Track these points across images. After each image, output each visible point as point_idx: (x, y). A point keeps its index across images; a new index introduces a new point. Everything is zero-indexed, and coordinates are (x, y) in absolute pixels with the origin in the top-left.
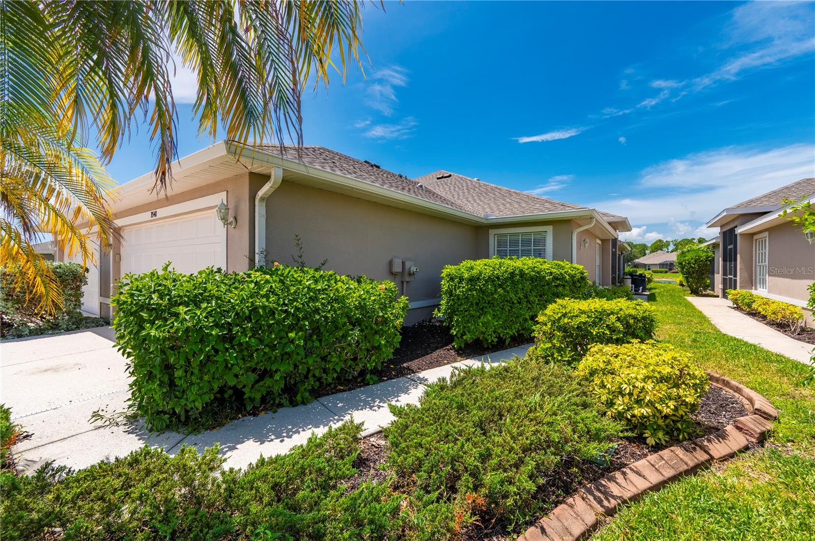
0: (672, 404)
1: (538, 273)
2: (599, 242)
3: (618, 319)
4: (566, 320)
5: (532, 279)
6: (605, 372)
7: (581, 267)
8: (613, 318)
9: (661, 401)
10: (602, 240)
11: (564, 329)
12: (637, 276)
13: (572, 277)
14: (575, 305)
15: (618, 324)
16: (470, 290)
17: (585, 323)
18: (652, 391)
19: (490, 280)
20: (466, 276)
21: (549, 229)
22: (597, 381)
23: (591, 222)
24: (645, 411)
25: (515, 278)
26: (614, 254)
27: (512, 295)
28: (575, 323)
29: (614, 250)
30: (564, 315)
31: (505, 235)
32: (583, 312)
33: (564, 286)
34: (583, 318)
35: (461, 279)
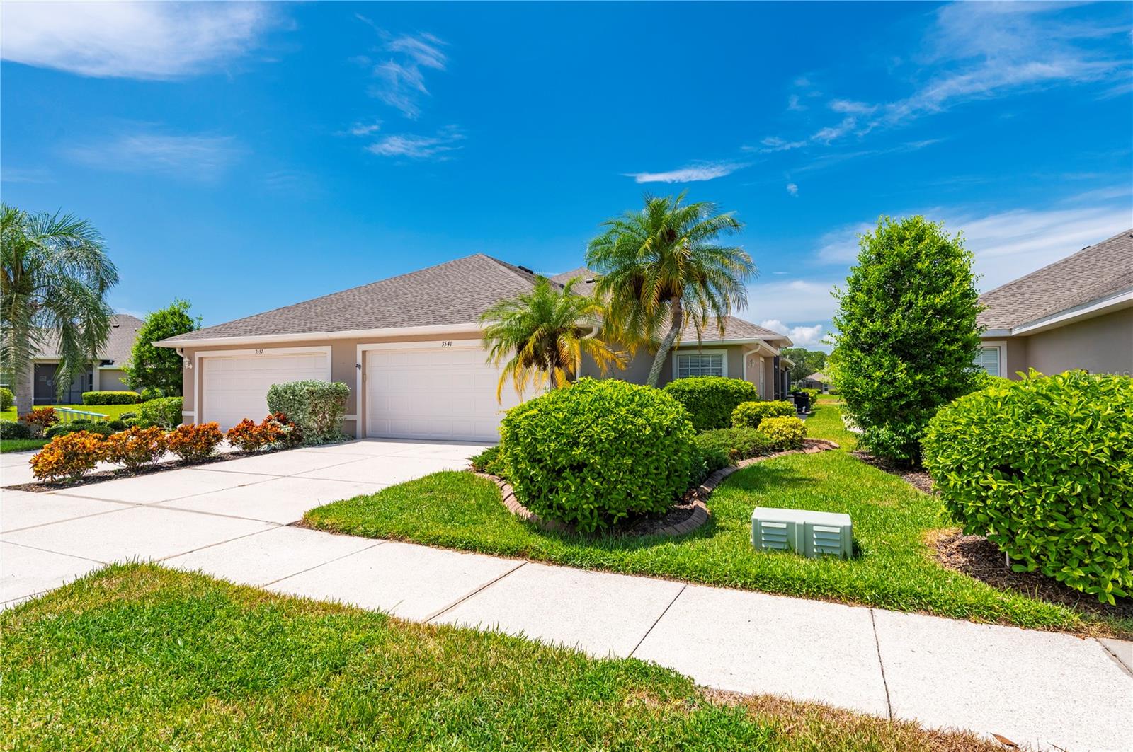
0: (792, 434)
1: (726, 387)
2: (762, 359)
3: (775, 409)
4: (749, 411)
5: (723, 392)
6: (768, 427)
7: (752, 384)
8: (772, 409)
9: (789, 434)
10: (765, 358)
11: (749, 416)
12: (800, 394)
13: (746, 391)
14: (752, 404)
15: (774, 412)
16: (690, 398)
17: (759, 412)
18: (786, 431)
19: (701, 392)
20: (687, 389)
21: (725, 352)
22: (765, 431)
23: (757, 348)
24: (783, 438)
25: (714, 391)
26: (776, 371)
27: (712, 402)
28: (754, 412)
29: (776, 367)
30: (748, 409)
31: (687, 356)
32: (758, 407)
33: (741, 397)
34: (758, 410)
35: (683, 391)
